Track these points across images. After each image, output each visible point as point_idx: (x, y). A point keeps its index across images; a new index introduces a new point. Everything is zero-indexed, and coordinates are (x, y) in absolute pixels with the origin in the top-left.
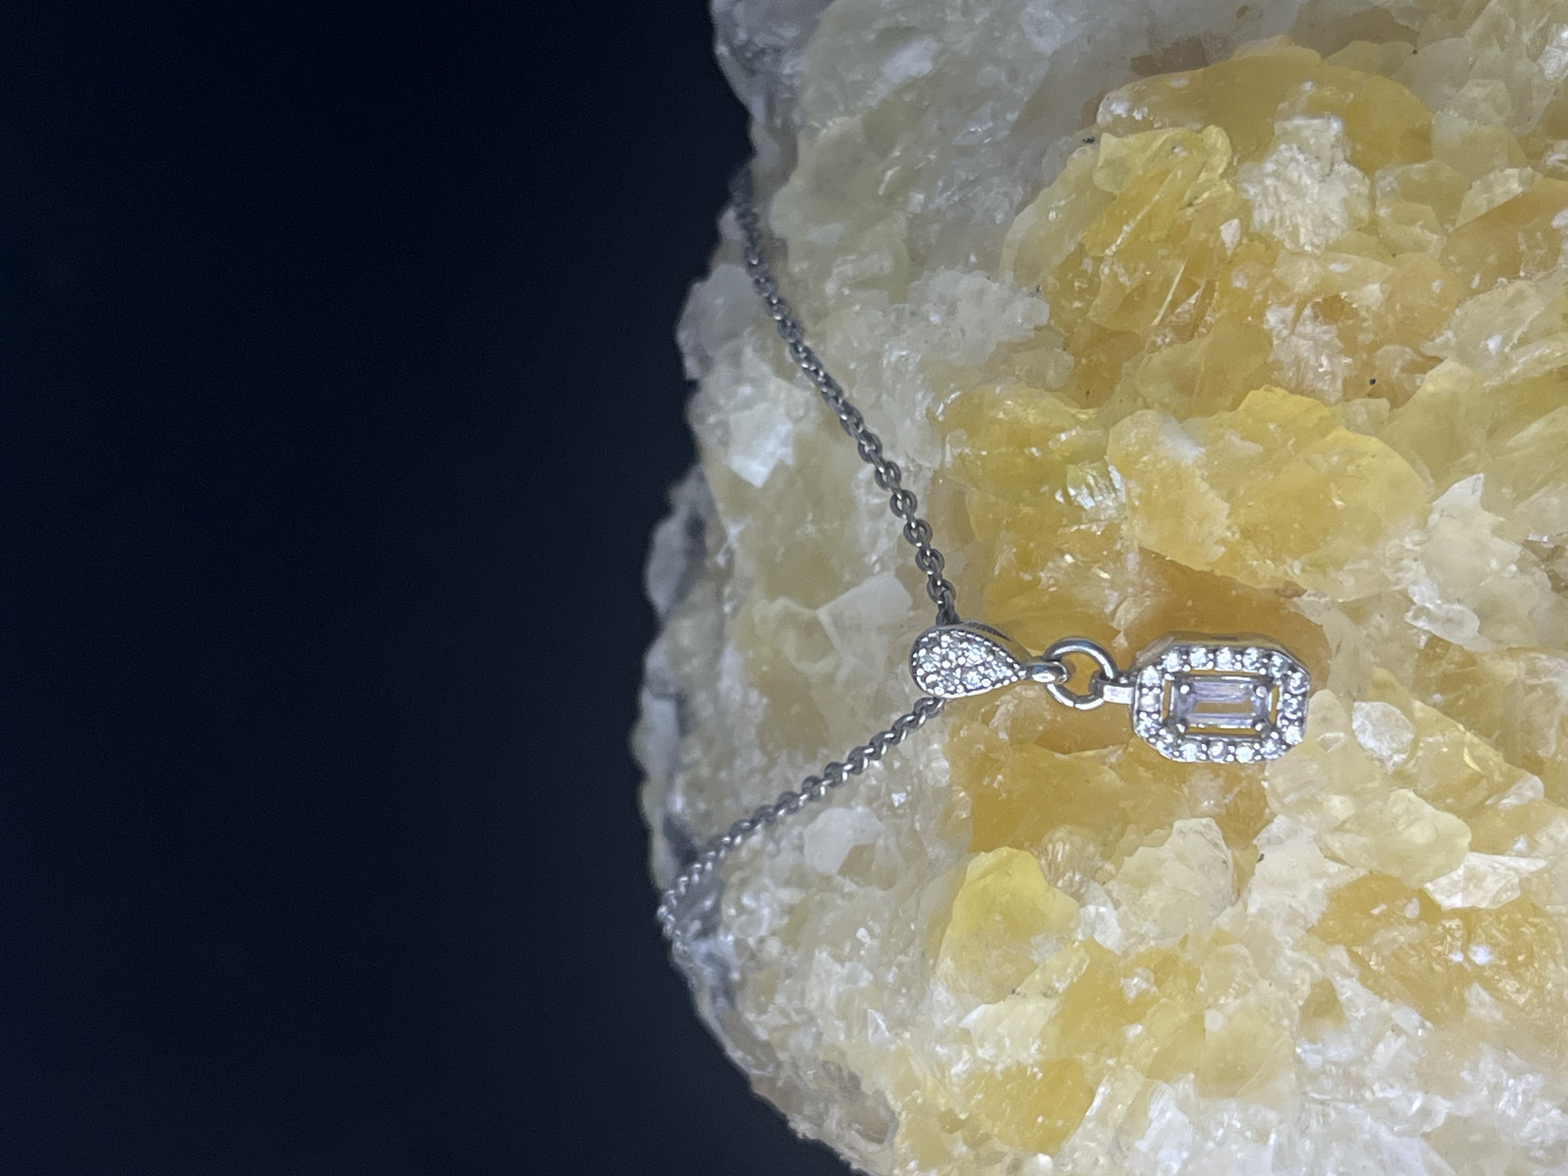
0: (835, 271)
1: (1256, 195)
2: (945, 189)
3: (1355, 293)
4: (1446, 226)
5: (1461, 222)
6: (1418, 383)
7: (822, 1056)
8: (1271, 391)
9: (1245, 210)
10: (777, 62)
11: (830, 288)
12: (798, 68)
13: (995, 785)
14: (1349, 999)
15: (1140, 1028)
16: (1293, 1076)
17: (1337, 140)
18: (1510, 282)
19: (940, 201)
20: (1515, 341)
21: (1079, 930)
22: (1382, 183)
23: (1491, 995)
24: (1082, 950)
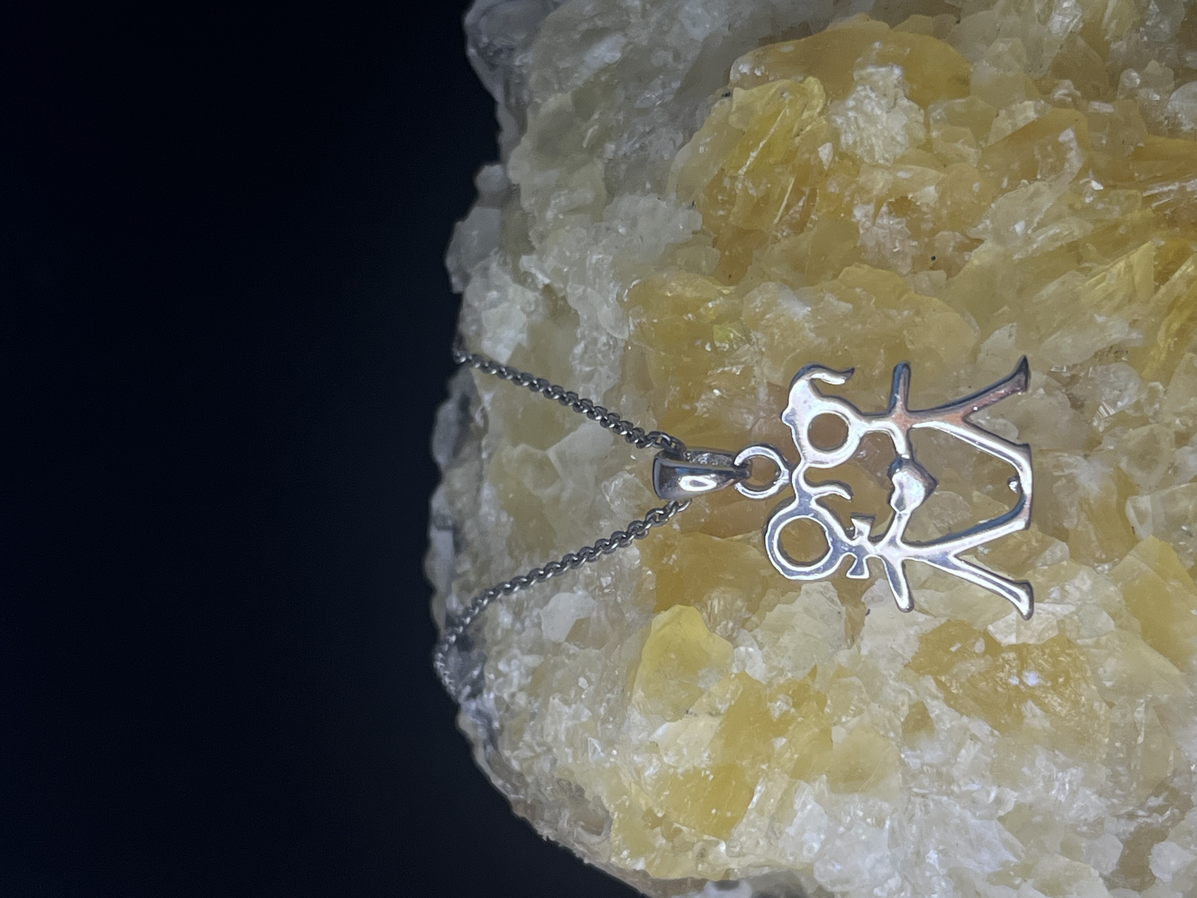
0: (553, 202)
1: (842, 123)
2: (629, 140)
3: (917, 194)
4: (981, 143)
5: (992, 140)
6: (967, 258)
7: (557, 775)
8: (859, 267)
9: (835, 136)
10: (510, 57)
11: (549, 215)
12: (525, 61)
13: (671, 563)
14: (937, 716)
15: (784, 740)
16: (900, 775)
17: (899, 82)
18: (1030, 183)
19: (625, 149)
20: (1035, 225)
21: (734, 665)
22: (934, 114)
23: (1041, 709)
24: (737, 680)
